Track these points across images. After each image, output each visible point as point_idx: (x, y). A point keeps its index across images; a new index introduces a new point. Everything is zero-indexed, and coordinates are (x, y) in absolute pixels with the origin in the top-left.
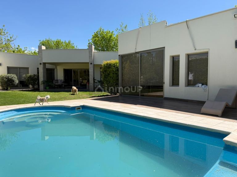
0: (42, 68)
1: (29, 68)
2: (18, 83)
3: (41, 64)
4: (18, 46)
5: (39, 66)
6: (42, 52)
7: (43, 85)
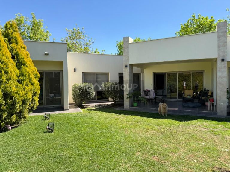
0: (128, 74)
1: (108, 73)
2: (95, 96)
3: (126, 67)
4: (96, 49)
6: (128, 48)
7: (129, 99)
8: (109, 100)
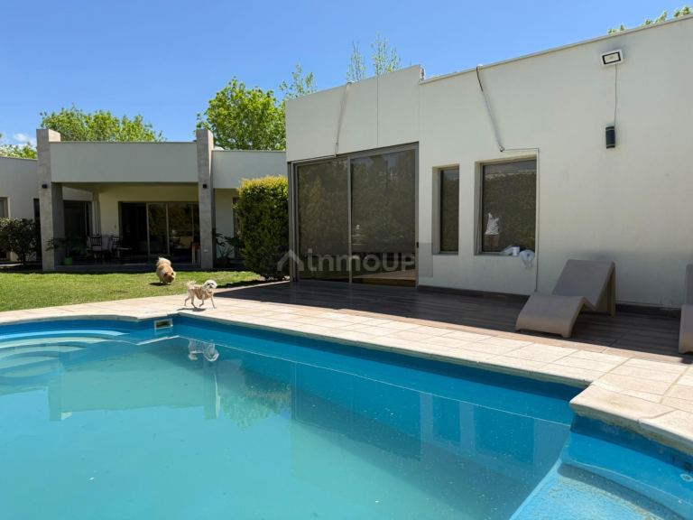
0: (50, 201)
1: (6, 198)
3: (45, 186)
5: (40, 192)
6: (48, 150)
7: (53, 251)
8: (9, 260)
